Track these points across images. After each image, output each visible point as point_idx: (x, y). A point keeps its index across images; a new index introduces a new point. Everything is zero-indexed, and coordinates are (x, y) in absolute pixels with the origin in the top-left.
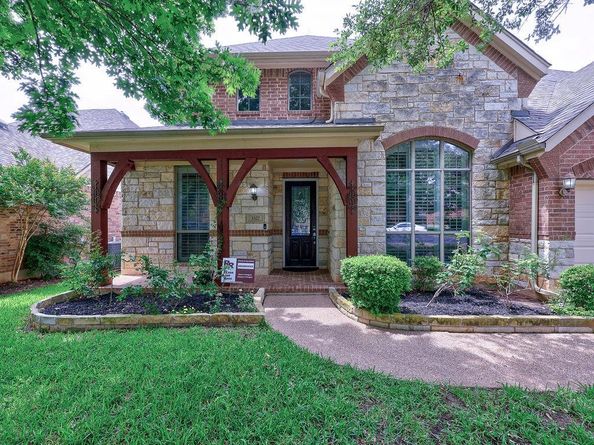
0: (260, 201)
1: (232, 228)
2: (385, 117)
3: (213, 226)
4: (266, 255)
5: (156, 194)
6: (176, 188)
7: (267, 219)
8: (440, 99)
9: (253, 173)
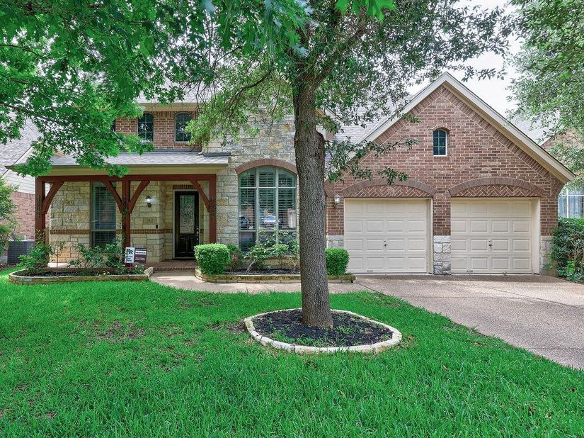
0: (154, 208)
1: (132, 228)
2: (237, 152)
3: (119, 226)
4: (157, 247)
5: (76, 203)
6: (91, 198)
7: (158, 222)
8: (274, 140)
9: (148, 187)
